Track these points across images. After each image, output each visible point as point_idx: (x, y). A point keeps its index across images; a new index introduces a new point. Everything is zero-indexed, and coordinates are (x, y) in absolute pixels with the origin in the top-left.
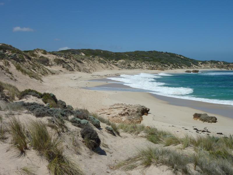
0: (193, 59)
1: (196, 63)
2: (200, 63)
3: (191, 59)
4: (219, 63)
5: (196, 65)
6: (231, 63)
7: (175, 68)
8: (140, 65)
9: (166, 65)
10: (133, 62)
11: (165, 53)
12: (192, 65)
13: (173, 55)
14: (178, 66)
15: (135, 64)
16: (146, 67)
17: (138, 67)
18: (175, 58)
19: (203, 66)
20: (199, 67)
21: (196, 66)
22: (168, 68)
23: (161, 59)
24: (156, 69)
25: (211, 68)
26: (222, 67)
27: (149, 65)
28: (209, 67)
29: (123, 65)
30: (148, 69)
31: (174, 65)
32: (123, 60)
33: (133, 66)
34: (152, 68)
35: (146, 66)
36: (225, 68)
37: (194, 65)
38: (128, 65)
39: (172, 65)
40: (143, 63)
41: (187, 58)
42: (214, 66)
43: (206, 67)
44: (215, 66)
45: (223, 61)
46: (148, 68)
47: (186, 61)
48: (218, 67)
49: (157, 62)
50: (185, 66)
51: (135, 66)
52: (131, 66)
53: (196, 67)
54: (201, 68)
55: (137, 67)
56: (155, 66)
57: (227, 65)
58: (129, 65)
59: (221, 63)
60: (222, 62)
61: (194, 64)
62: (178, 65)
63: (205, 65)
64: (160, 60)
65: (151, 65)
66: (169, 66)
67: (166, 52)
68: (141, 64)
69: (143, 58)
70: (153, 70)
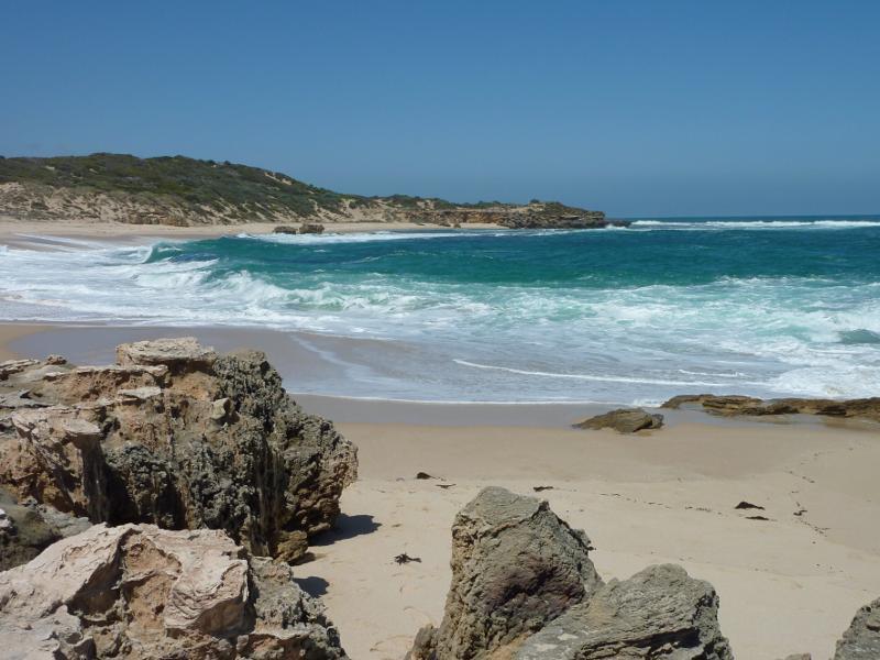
0: (326, 188)
1: (331, 201)
2: (347, 203)
3: (319, 187)
4: (419, 204)
5: (332, 210)
6: (460, 206)
7: (243, 219)
8: (89, 206)
9: (207, 208)
10: (57, 192)
11: (222, 167)
12: (316, 208)
13: (251, 175)
14: (258, 214)
15: (68, 201)
16: (112, 214)
17: (79, 211)
18: (259, 185)
19: (357, 213)
20: (343, 219)
21: (332, 215)
22: (213, 218)
23: (189, 185)
24: (158, 222)
25: (388, 220)
26: (427, 217)
27: (130, 204)
28: (379, 217)
29: (10, 205)
30: (123, 221)
31: (240, 208)
32: (14, 184)
33: (56, 207)
34: (141, 215)
35: (115, 210)
36: (434, 223)
37: (324, 211)
38: (34, 205)
39: (235, 209)
40: (103, 196)
41: (303, 185)
42: (398, 215)
43: (368, 218)
44: (402, 216)
45: (436, 199)
46: (120, 215)
47: (298, 194)
48: (413, 218)
49: (165, 197)
50: (285, 215)
51: (65, 207)
52: (46, 208)
53: (329, 218)
54: (348, 220)
55: (72, 213)
56: (153, 210)
57: (441, 212)
58: (41, 205)
59: (426, 204)
60: (432, 200)
61: (324, 207)
62: (259, 209)
63: (368, 211)
64: (187, 189)
65: (137, 205)
66: (220, 209)
67: (227, 164)
68: (92, 201)
69: (118, 178)
70: (142, 223)
